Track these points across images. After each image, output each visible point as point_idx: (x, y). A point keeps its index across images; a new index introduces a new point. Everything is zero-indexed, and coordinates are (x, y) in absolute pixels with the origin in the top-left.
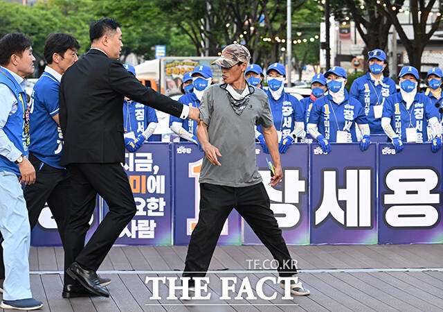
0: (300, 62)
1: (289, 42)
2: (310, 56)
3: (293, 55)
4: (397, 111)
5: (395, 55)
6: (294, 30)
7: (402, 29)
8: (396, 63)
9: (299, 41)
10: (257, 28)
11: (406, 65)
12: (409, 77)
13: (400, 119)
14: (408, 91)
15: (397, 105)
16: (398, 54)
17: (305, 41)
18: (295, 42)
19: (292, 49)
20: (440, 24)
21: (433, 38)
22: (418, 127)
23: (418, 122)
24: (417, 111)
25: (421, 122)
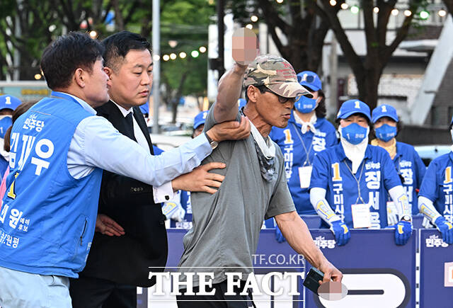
0: (174, 92)
1: (156, 58)
2: (192, 82)
3: (163, 79)
4: (337, 177)
5: (334, 80)
6: (165, 37)
7: (346, 37)
8: (335, 94)
9: (173, 56)
10: (101, 33)
11: (353, 97)
12: (356, 120)
13: (341, 189)
14: (354, 141)
15: (336, 167)
16: (339, 80)
17: (183, 55)
18: (166, 58)
19: (162, 70)
20: (411, 30)
21: (398, 53)
22: (371, 203)
23: (371, 194)
24: (370, 175)
25: (377, 193)
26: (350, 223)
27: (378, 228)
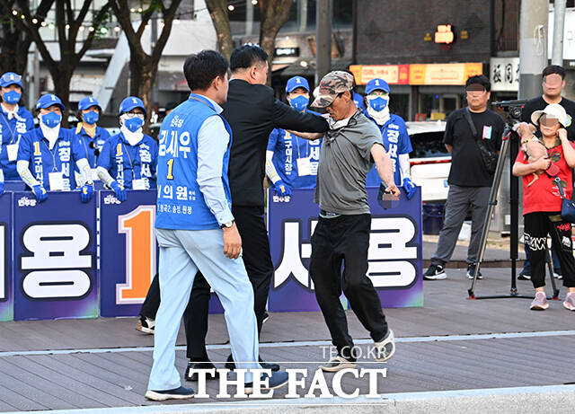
4: (37, 152)
5: (37, 80)
7: (45, 47)
12: (53, 109)
13: (41, 161)
15: (37, 145)
16: (40, 79)
20: (94, 42)
21: (84, 59)
22: (63, 172)
23: (63, 165)
24: (62, 151)
25: (68, 164)
26: (47, 186)
27: (69, 190)
